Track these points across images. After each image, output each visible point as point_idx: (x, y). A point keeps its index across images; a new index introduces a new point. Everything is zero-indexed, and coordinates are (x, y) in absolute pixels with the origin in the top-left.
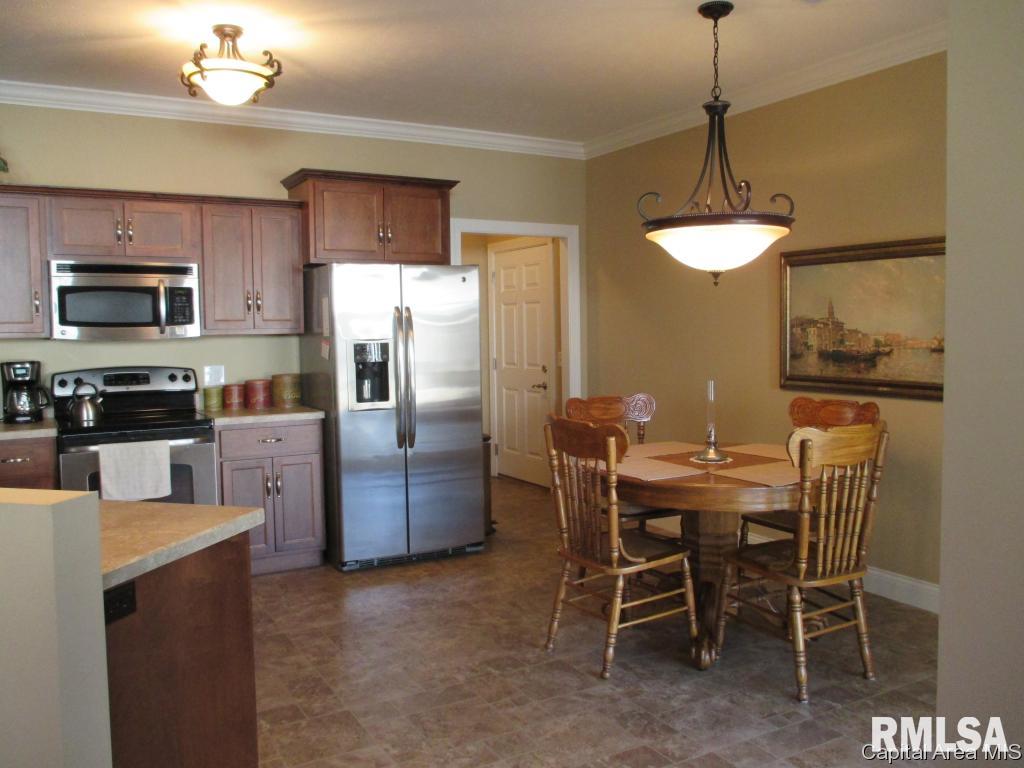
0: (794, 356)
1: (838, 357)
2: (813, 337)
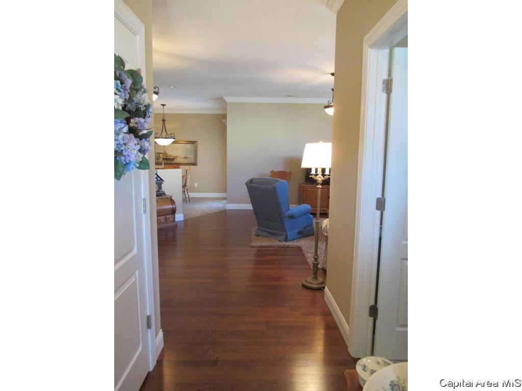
1: (167, 159)
2: (161, 156)
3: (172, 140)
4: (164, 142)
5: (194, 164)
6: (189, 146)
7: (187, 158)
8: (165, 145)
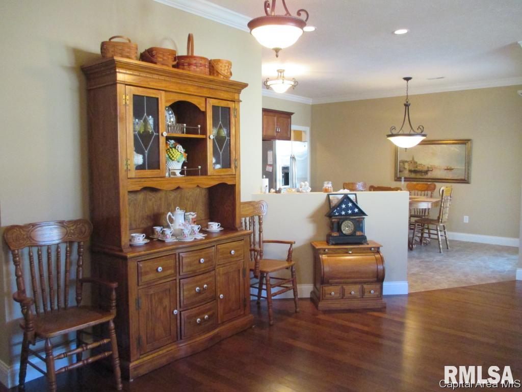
0: (400, 171)
1: (415, 172)
2: (407, 166)
3: (419, 139)
4: (406, 142)
5: (465, 181)
6: (456, 149)
7: (451, 169)
8: (407, 147)
